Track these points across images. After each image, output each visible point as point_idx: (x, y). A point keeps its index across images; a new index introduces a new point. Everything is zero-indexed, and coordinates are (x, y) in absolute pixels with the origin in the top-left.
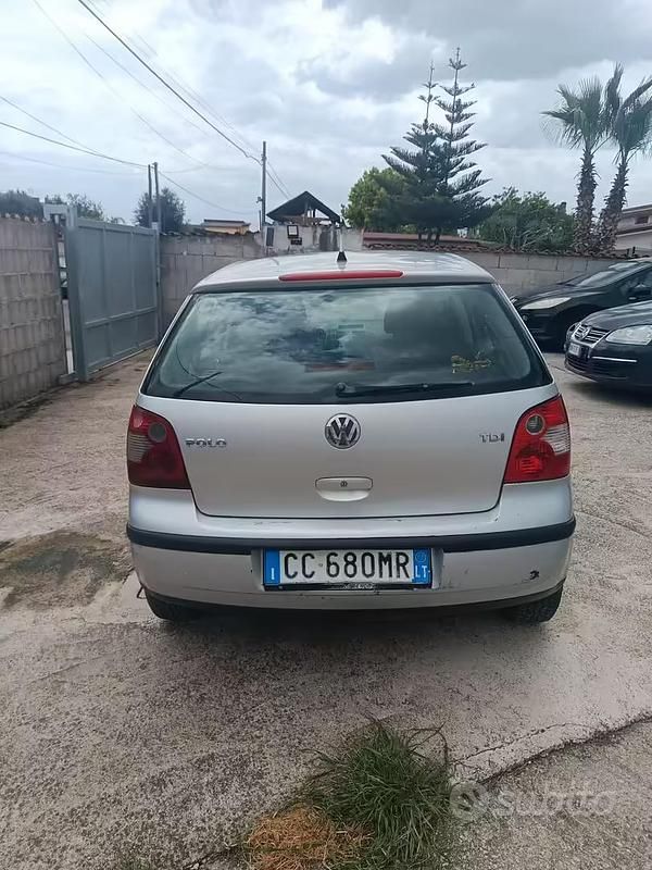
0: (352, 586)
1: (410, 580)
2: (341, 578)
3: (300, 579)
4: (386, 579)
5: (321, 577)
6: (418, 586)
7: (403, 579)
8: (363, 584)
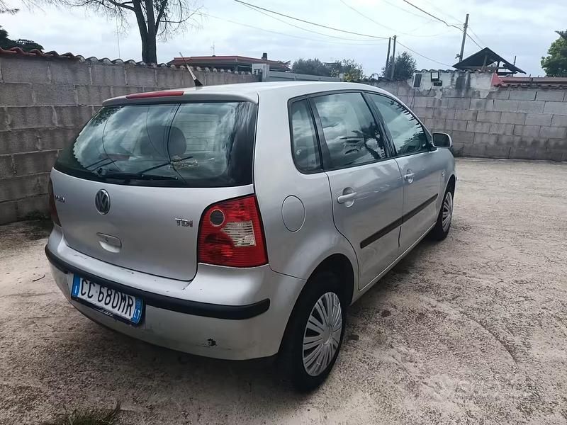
0: (105, 310)
1: (130, 318)
2: (102, 304)
3: (85, 297)
4: (119, 313)
5: (94, 301)
6: (133, 324)
7: (127, 316)
8: (109, 312)
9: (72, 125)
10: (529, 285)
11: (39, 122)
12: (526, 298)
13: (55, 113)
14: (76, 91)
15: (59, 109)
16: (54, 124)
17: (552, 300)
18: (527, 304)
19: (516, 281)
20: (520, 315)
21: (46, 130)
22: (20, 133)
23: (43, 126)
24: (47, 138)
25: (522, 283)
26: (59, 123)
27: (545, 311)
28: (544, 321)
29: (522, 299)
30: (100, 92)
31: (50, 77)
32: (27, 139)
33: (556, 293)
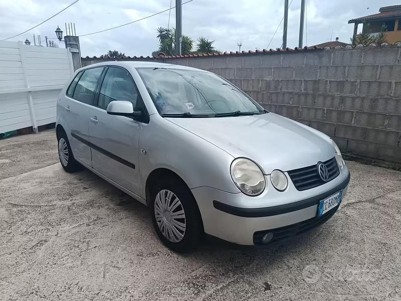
9: (312, 92)
10: (33, 244)
11: (294, 89)
12: (26, 233)
13: (303, 84)
14: (319, 70)
15: (306, 81)
16: (301, 91)
17: (7, 242)
18: (23, 228)
19: (46, 241)
20: (22, 220)
21: (297, 94)
22: (284, 94)
23: (295, 91)
24: (296, 98)
25: (41, 243)
26: (304, 90)
27: (8, 231)
28: (5, 225)
29: (29, 230)
30: (327, 70)
31: (305, 62)
32: (287, 97)
33: (7, 251)
